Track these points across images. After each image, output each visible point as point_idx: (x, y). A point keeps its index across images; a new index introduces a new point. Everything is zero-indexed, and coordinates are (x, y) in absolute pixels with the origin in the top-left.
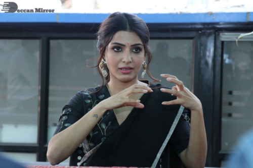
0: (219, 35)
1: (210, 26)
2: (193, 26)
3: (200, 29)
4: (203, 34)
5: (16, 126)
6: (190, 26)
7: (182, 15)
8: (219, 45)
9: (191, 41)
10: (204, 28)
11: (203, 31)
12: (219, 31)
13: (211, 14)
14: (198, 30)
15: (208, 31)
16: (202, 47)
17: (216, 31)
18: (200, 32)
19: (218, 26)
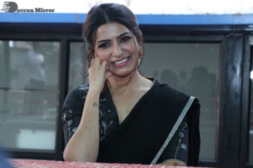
0: (248, 39)
1: (239, 29)
2: (221, 29)
3: (228, 33)
4: (231, 37)
5: (34, 132)
6: (217, 29)
7: (208, 16)
8: (248, 49)
9: (218, 45)
10: (232, 32)
11: (231, 34)
12: (249, 35)
13: (239, 15)
14: (225, 33)
15: (237, 35)
16: (230, 52)
17: (245, 35)
18: (228, 36)
19: (247, 30)
